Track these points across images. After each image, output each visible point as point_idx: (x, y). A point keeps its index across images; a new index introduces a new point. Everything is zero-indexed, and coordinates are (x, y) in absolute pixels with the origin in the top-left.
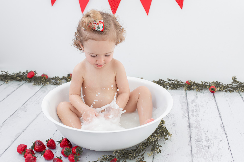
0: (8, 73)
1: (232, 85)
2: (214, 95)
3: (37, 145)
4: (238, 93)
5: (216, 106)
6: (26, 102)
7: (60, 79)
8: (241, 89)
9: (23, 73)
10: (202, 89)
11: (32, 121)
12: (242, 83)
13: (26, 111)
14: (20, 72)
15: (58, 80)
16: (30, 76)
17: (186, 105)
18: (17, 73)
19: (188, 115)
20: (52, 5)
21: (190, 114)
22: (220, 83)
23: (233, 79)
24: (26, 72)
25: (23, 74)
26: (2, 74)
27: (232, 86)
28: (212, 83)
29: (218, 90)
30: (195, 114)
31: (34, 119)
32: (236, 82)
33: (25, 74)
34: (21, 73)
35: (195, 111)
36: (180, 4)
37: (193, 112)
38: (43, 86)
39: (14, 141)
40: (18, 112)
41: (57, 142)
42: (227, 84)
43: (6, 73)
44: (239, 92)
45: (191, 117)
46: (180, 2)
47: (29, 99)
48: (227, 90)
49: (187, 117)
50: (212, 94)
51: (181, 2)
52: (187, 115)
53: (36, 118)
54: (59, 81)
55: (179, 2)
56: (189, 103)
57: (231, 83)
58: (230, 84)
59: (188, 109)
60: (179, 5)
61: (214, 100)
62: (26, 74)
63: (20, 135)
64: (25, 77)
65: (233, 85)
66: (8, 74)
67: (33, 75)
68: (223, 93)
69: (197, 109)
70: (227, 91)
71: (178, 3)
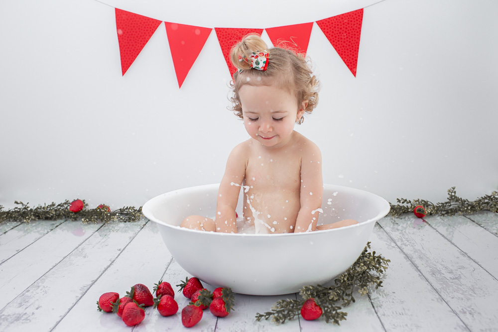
0: (28, 207)
1: (450, 203)
2: (424, 221)
3: (138, 292)
4: (463, 217)
5: (437, 233)
6: (79, 245)
7: (135, 210)
8: (466, 209)
9: (59, 205)
10: (400, 215)
11: (106, 269)
12: (465, 201)
13: (85, 257)
14: (53, 205)
15: (133, 213)
16: (74, 209)
17: (385, 234)
18: (47, 206)
19: (397, 245)
20: (123, 74)
21: (399, 244)
22: (428, 203)
23: (450, 193)
24: (65, 203)
25: (59, 207)
26: (17, 208)
27: (450, 206)
28: (416, 201)
29: (429, 212)
30: (407, 243)
31: (109, 266)
32: (455, 200)
33: (62, 208)
34: (56, 206)
35: (404, 240)
36: (352, 67)
37: (402, 241)
38: (104, 224)
39: (80, 296)
40: (69, 258)
41: (177, 286)
42: (442, 203)
43: (24, 207)
44: (464, 215)
45: (403, 247)
46: (352, 64)
47: (83, 241)
48: (443, 213)
49: (396, 247)
50: (421, 220)
51: (354, 65)
52: (393, 244)
53: (111, 264)
54: (135, 214)
55: (350, 65)
56: (388, 231)
57: (448, 201)
58: (446, 203)
59: (391, 238)
60: (351, 69)
61: (427, 225)
62: (66, 206)
63: (89, 288)
64: (65, 211)
65: (452, 203)
66: (29, 209)
67: (81, 208)
68: (438, 218)
69: (406, 237)
70: (443, 215)
71: (348, 66)
